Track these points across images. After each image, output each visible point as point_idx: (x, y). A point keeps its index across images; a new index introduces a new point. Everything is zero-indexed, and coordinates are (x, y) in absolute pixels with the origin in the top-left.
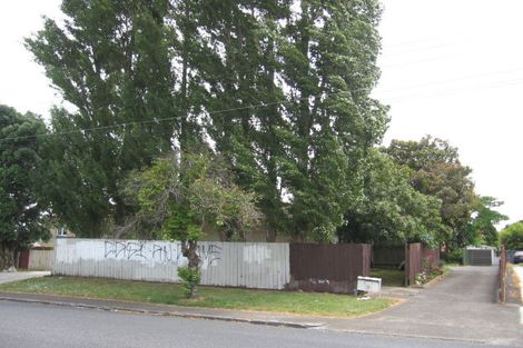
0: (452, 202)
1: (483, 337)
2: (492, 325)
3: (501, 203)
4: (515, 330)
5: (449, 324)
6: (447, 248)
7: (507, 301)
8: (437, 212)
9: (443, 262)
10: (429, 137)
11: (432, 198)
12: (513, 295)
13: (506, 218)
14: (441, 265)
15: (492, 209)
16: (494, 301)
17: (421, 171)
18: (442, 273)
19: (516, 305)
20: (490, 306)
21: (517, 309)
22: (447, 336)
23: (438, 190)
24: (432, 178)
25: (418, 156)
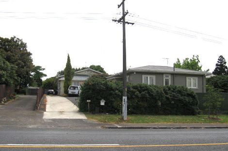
0: (21, 67)
1: (26, 125)
2: (31, 120)
3: (44, 69)
4: (40, 121)
5: (13, 120)
6: (20, 87)
7: (40, 110)
8: (14, 72)
9: (16, 93)
10: (15, 37)
11: (13, 65)
12: (42, 107)
13: (46, 75)
14: (14, 95)
15: (40, 71)
16: (34, 110)
17: (9, 52)
18: (14, 98)
19: (42, 111)
20: (32, 112)
21: (43, 113)
22: (10, 125)
23: (16, 61)
24: (13, 56)
25: (8, 45)
